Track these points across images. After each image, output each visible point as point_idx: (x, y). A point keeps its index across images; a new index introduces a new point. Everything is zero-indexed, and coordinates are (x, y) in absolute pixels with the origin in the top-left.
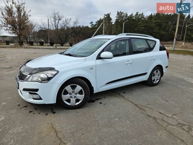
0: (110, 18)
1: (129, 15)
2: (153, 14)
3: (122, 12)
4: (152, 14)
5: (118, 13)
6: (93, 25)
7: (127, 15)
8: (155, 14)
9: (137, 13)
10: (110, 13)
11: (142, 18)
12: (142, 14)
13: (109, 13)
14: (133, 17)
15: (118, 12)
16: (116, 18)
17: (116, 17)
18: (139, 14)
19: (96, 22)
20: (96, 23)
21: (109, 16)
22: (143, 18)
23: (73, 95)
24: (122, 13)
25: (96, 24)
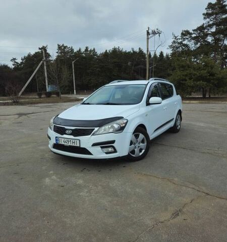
0: (48, 53)
1: (75, 51)
2: (108, 51)
3: (65, 45)
4: (106, 51)
5: (60, 47)
6: (17, 63)
7: (72, 50)
8: (111, 51)
9: (87, 48)
10: (47, 46)
11: (94, 55)
12: (94, 49)
13: (45, 46)
14: (82, 53)
15: (59, 45)
16: (57, 54)
17: (57, 52)
18: (89, 50)
19: (22, 59)
20: (21, 61)
21: (45, 50)
22: (96, 55)
23: (137, 145)
24: (65, 47)
25: (22, 63)
